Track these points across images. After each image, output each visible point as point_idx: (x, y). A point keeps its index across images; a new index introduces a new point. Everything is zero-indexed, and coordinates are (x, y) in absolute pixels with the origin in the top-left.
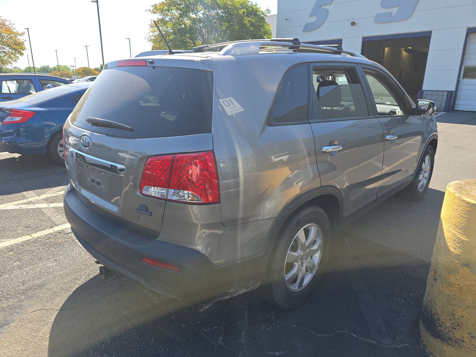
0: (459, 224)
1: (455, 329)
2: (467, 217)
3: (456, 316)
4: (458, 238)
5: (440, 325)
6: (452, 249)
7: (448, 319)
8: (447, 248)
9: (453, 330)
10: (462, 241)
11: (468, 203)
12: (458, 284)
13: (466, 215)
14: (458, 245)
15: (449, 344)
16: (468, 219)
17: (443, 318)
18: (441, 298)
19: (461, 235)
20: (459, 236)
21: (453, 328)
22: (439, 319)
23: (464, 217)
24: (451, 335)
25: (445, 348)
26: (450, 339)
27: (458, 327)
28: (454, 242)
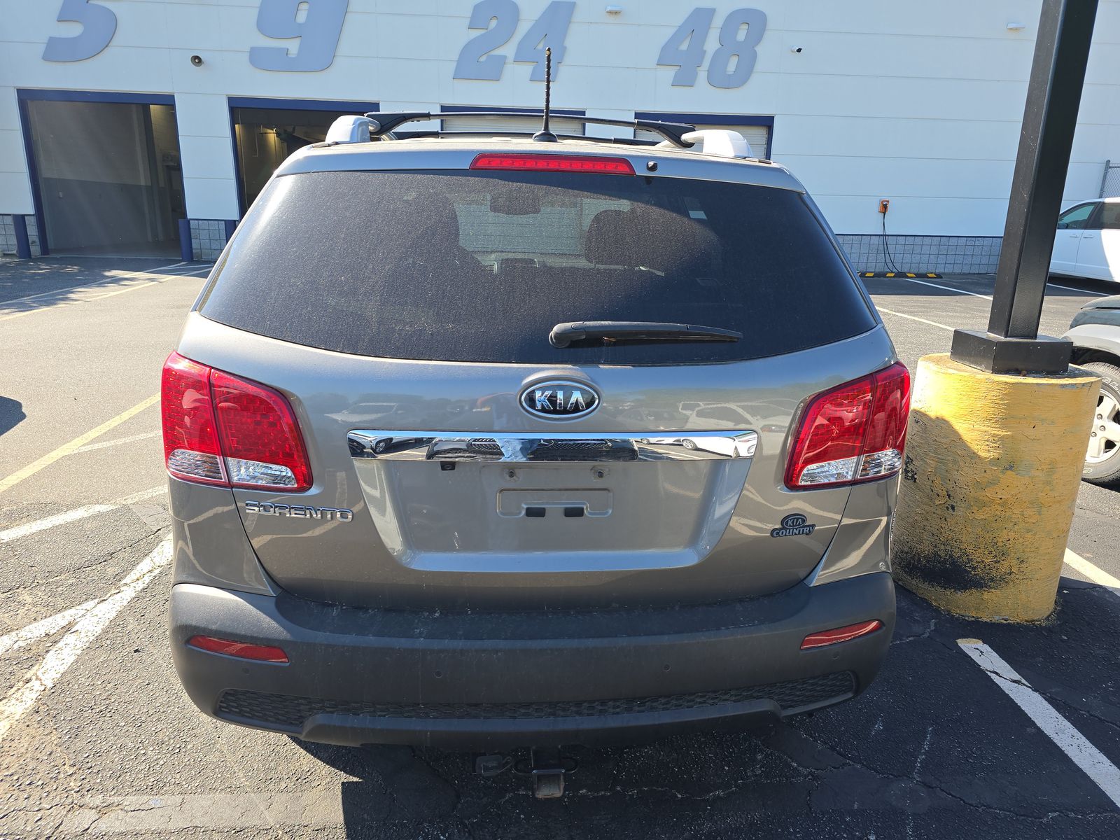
0: (993, 416)
1: (999, 562)
2: (1005, 402)
3: (999, 544)
4: (995, 435)
5: (974, 568)
6: (983, 454)
7: (987, 553)
8: (974, 455)
9: (997, 565)
10: (1002, 438)
11: (1006, 383)
12: (1001, 499)
13: (1004, 400)
14: (994, 445)
15: (991, 588)
16: (1008, 405)
17: (977, 556)
18: (969, 530)
19: (998, 429)
20: (995, 432)
21: (996, 562)
22: (970, 560)
23: (1002, 404)
24: (994, 573)
25: (986, 596)
26: (992, 580)
27: (1003, 558)
28: (987, 443)
